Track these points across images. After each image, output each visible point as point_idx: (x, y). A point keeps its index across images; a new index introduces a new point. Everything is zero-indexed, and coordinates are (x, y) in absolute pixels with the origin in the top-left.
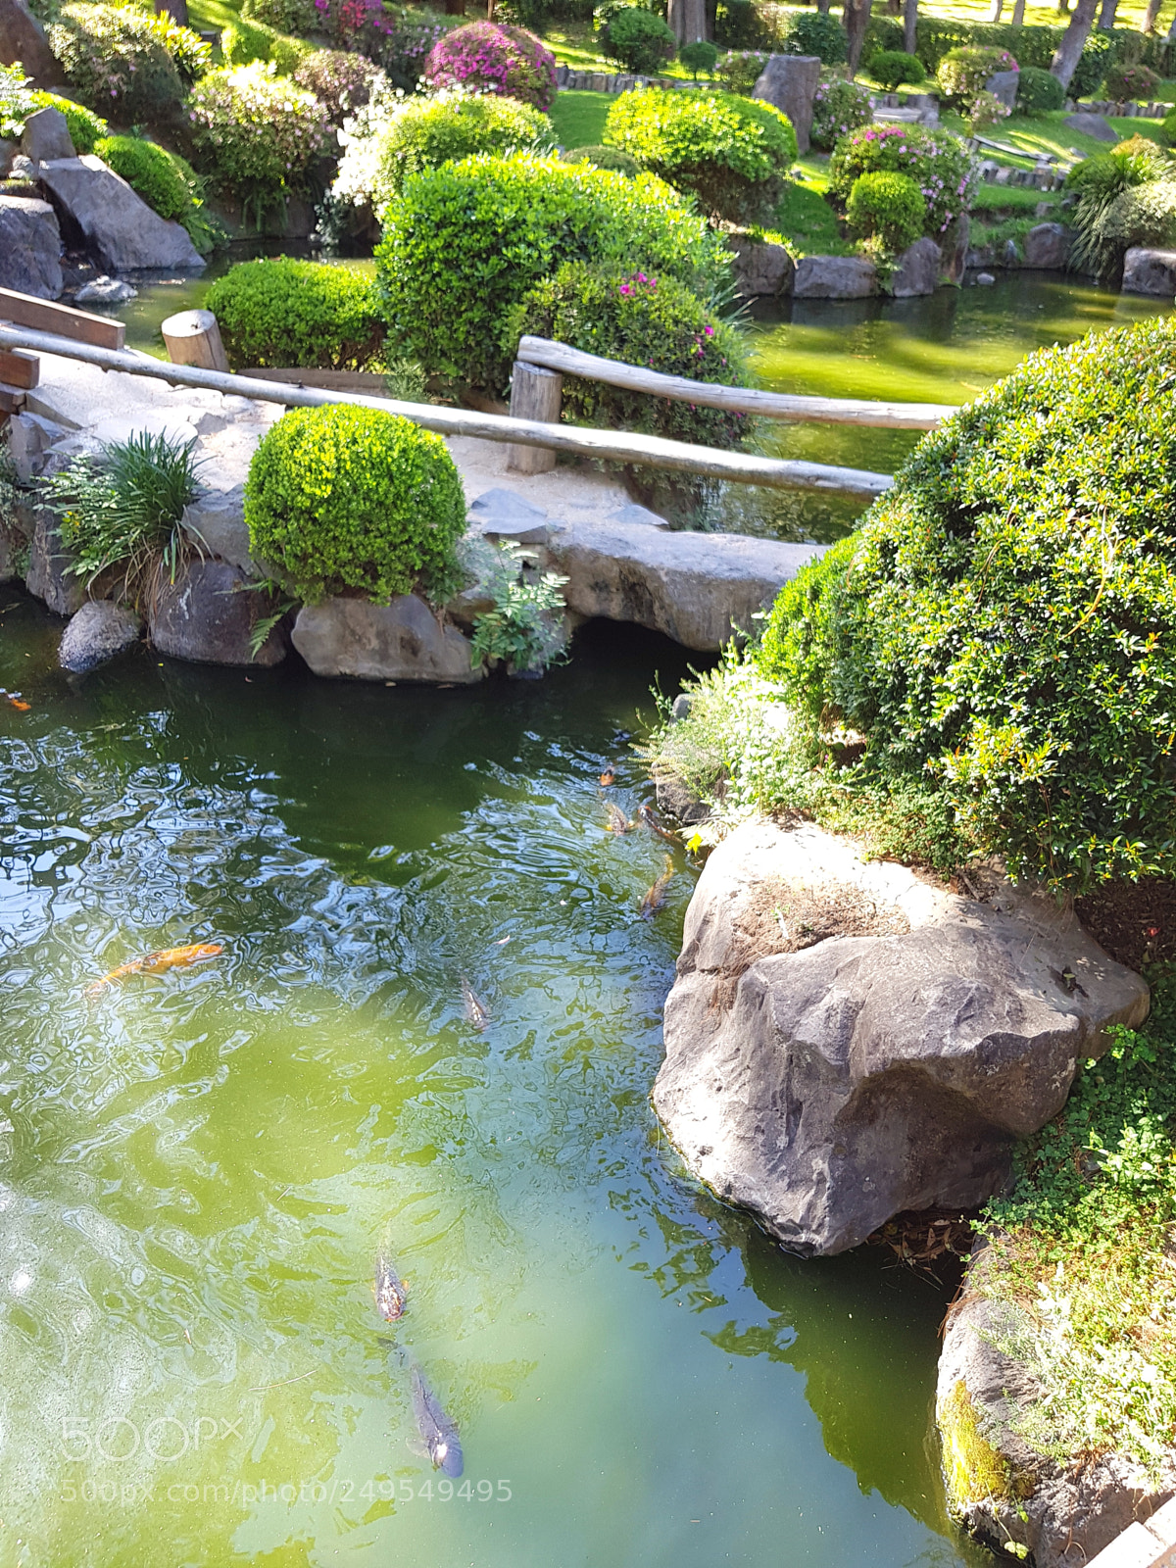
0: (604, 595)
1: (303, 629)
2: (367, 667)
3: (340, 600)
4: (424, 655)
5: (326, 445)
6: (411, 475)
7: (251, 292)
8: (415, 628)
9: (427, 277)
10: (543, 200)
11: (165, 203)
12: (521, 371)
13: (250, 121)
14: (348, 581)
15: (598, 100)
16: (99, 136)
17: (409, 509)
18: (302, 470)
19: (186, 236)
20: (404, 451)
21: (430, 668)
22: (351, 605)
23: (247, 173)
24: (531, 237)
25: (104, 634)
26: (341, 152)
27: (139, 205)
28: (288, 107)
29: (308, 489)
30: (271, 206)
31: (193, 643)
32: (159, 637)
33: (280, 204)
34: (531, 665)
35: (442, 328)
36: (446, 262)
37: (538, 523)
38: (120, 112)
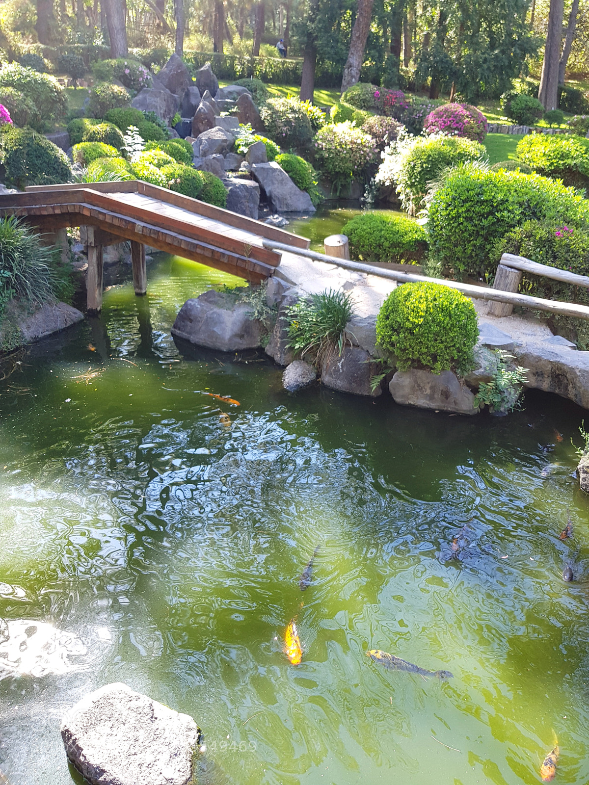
0: (539, 378)
1: (396, 382)
2: (422, 402)
3: (415, 370)
4: (451, 399)
5: (422, 301)
6: (459, 316)
7: (365, 228)
8: (450, 386)
9: (456, 224)
10: (516, 191)
11: (302, 183)
12: (502, 270)
13: (341, 147)
14: (423, 362)
15: (504, 138)
16: (277, 153)
17: (457, 331)
18: (409, 311)
19: (309, 198)
20: (457, 305)
21: (453, 406)
22: (420, 373)
23: (337, 170)
24: (511, 208)
25: (303, 375)
26: (382, 161)
27: (292, 184)
28: (359, 141)
29: (411, 319)
30: (345, 185)
31: (342, 383)
32: (326, 379)
33: (349, 184)
34: (502, 409)
35: (460, 248)
36: (466, 218)
37: (509, 341)
38: (285, 143)
